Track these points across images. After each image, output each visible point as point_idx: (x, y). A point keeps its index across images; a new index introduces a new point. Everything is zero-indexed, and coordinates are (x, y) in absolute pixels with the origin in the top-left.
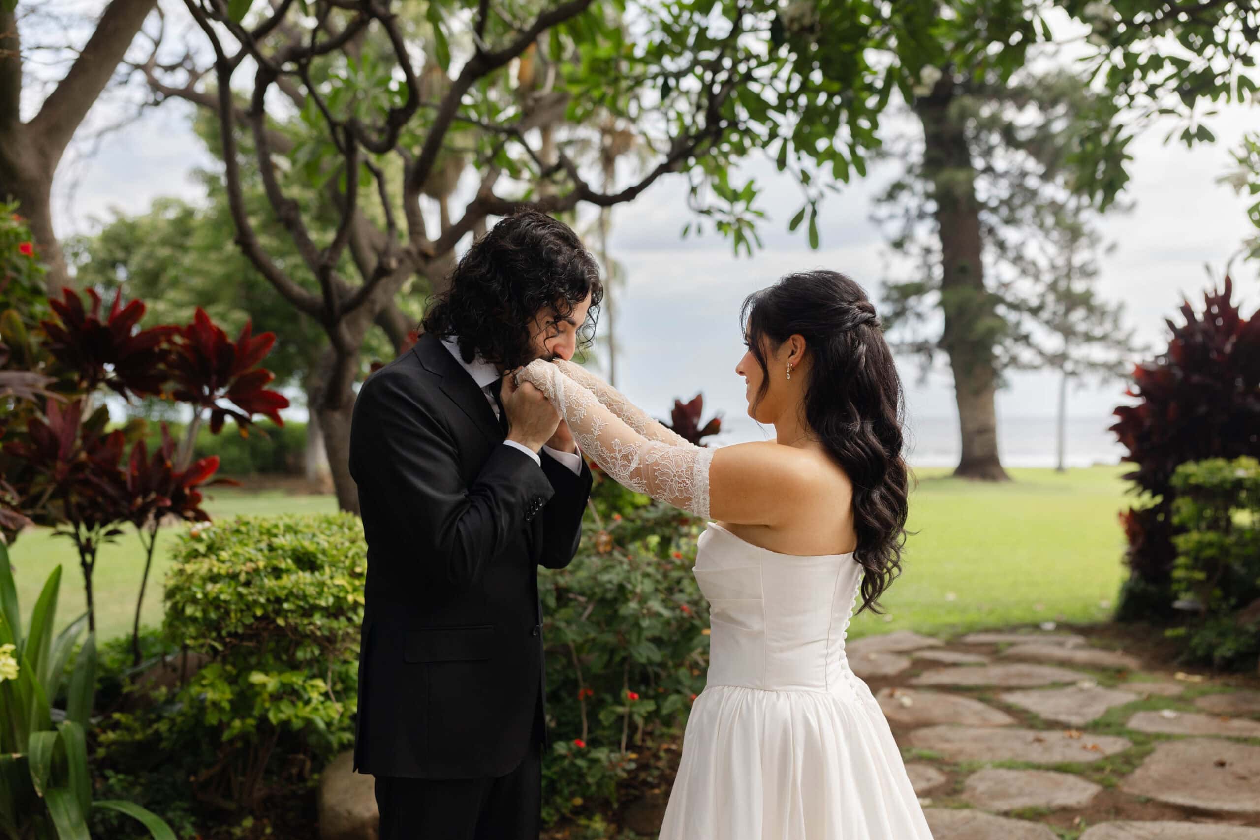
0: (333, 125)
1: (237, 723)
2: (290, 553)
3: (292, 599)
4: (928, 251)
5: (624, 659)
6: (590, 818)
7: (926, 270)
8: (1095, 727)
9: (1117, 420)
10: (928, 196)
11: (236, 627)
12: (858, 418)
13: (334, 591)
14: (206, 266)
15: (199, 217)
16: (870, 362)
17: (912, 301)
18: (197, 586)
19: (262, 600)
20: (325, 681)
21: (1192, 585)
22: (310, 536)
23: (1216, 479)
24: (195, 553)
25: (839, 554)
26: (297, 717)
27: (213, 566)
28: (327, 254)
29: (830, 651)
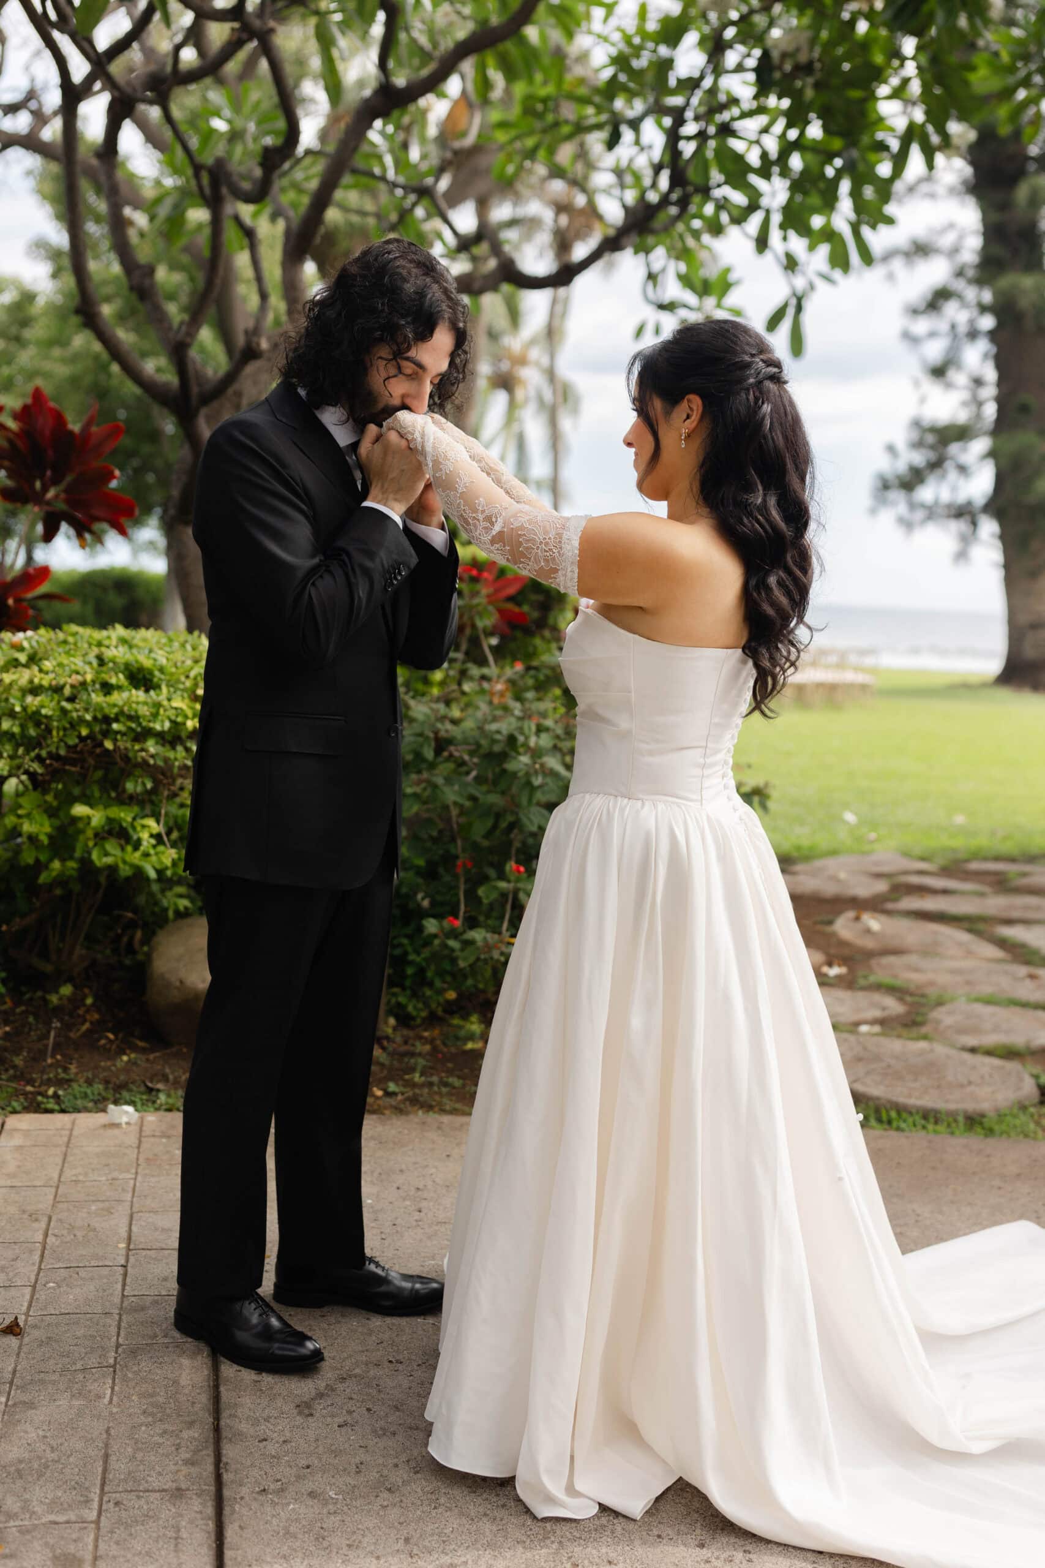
0: (197, 168)
1: (56, 865)
2: (122, 667)
3: (122, 719)
4: (978, 382)
5: (512, 826)
6: (465, 1017)
7: (974, 408)
10: (983, 309)
11: (57, 748)
12: (760, 487)
13: (171, 713)
14: (47, 366)
15: (41, 302)
16: (776, 424)
17: (954, 448)
18: (15, 698)
19: (88, 717)
20: (158, 822)
22: (147, 651)
24: (14, 663)
25: (727, 648)
26: (125, 862)
27: (36, 676)
28: (184, 328)
29: (708, 761)
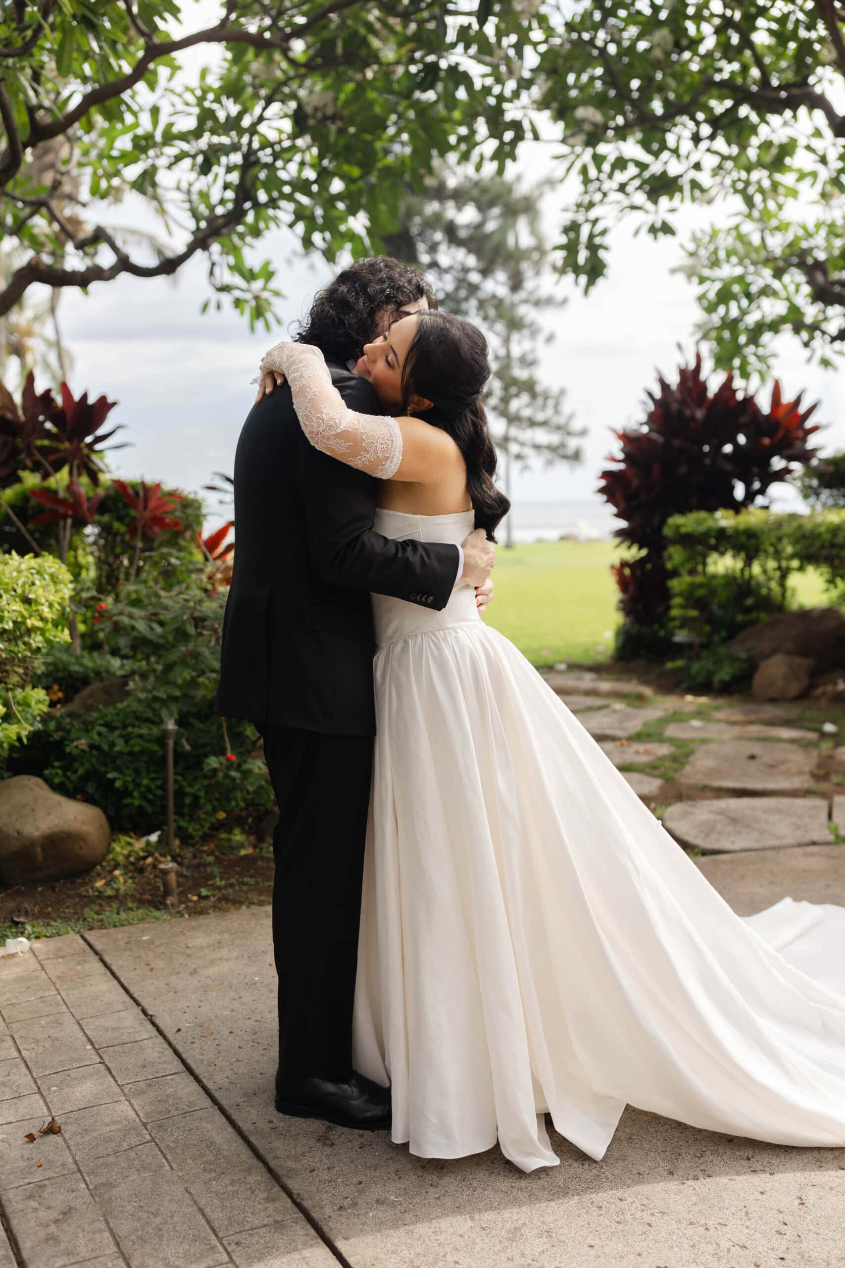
6: (230, 832)
8: (638, 737)
9: (602, 483)
13: (13, 615)
21: (685, 623)
23: (702, 529)
